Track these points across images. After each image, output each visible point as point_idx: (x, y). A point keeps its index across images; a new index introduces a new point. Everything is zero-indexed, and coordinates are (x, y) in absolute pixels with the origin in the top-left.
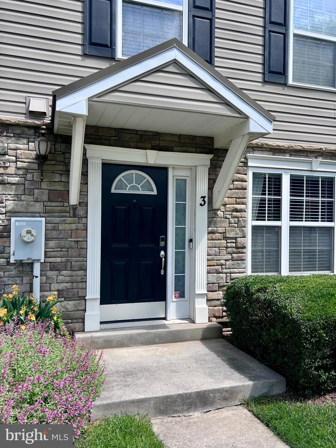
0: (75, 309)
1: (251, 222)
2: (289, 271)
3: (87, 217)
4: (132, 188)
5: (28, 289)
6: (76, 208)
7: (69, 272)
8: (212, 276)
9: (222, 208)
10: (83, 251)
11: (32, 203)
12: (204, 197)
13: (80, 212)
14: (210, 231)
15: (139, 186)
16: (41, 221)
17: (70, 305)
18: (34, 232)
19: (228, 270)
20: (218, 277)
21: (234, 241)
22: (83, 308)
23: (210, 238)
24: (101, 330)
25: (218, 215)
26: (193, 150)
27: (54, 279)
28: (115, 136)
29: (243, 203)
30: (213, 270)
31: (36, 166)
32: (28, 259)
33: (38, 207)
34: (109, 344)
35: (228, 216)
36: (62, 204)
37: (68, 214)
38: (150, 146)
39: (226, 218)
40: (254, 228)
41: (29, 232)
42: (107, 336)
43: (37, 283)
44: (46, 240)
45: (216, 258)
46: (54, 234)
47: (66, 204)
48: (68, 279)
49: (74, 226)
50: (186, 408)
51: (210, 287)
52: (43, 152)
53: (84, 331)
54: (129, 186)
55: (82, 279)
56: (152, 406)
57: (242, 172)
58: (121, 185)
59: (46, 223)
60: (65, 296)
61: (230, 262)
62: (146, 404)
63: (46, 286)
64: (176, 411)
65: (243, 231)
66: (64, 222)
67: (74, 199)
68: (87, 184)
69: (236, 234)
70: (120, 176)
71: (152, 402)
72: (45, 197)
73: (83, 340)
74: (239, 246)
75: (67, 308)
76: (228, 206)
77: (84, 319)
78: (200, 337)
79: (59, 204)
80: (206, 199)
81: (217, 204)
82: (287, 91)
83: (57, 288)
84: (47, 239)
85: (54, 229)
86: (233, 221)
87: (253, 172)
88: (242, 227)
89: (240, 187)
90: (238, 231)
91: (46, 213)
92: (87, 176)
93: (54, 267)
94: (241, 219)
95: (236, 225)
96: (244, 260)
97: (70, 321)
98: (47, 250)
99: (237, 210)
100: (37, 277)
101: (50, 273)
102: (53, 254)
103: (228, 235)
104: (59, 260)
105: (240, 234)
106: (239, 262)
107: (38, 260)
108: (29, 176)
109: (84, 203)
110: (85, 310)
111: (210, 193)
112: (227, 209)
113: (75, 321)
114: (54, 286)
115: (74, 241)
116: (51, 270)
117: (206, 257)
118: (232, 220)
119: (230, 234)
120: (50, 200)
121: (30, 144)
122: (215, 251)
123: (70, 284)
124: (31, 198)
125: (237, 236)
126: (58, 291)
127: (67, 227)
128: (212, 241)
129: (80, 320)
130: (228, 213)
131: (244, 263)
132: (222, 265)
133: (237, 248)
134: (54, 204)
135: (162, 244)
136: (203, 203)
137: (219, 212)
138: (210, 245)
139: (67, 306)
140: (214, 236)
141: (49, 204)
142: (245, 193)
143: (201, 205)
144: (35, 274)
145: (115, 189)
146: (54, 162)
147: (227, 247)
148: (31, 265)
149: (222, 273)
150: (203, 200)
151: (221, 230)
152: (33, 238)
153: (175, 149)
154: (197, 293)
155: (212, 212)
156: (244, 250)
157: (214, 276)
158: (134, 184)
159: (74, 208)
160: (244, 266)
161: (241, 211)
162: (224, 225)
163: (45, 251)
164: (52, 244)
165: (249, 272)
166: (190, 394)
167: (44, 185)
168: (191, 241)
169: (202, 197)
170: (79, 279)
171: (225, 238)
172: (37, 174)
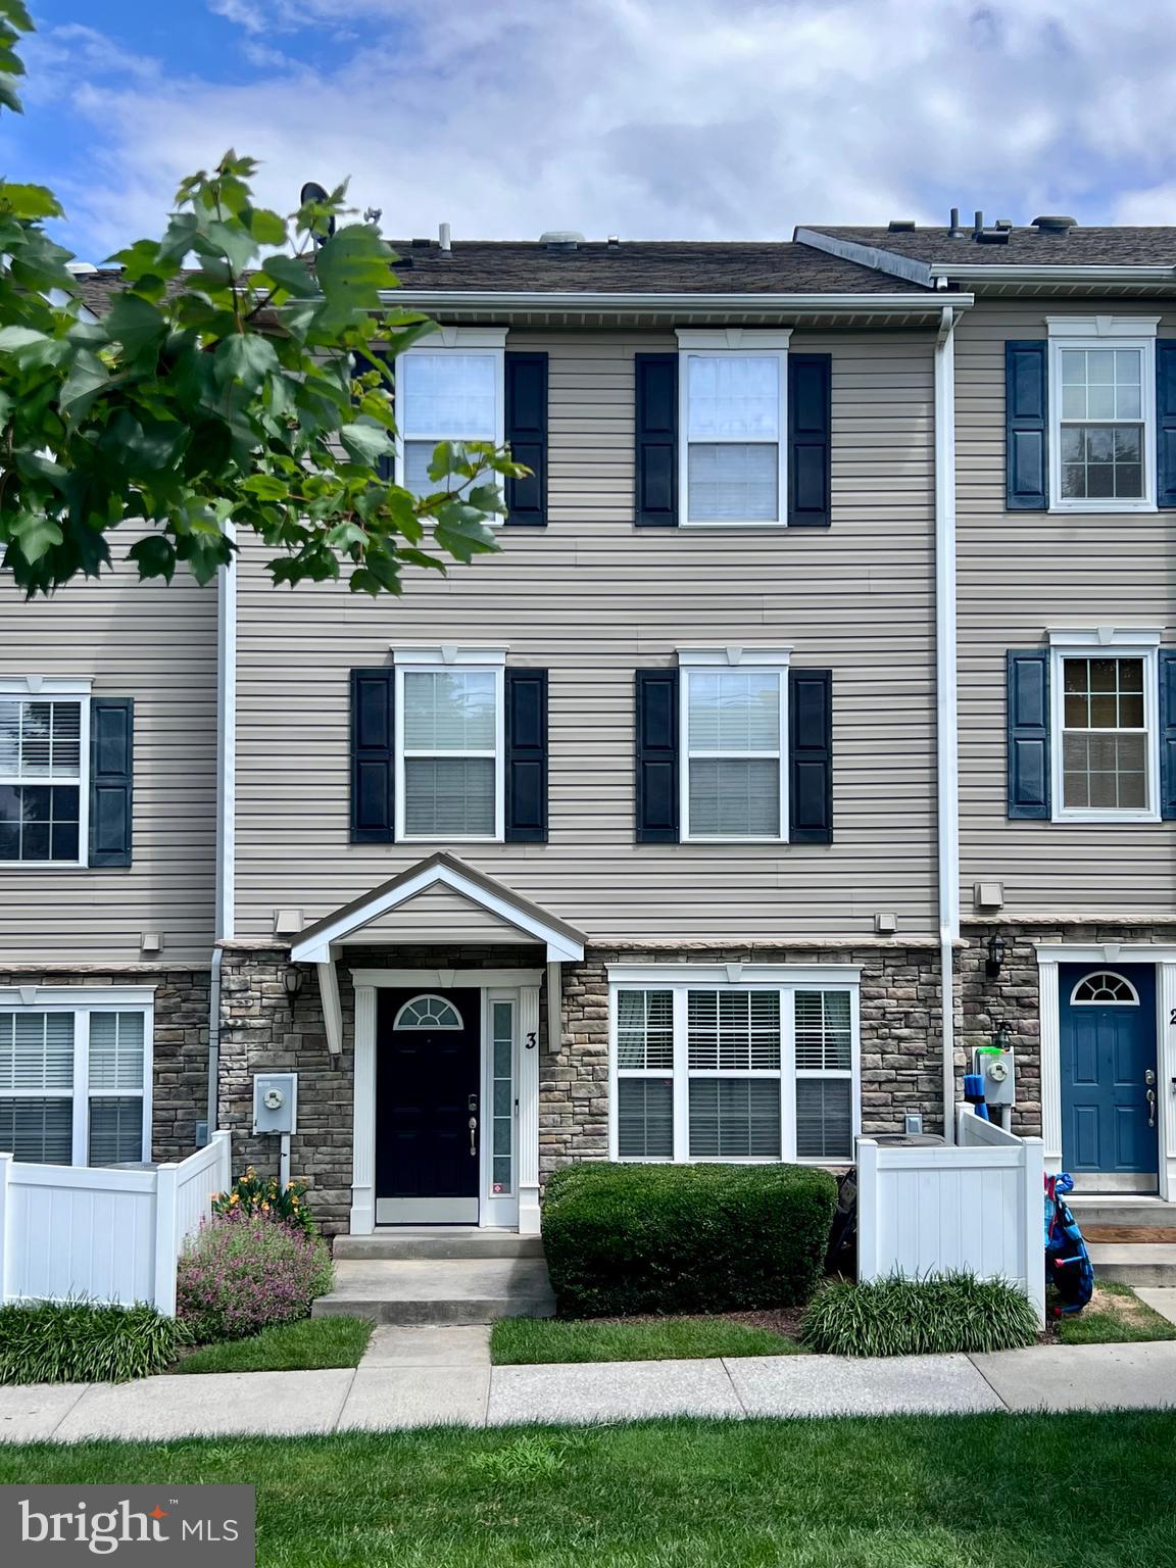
0: (338, 1202)
1: (615, 1074)
2: (691, 1154)
3: (353, 1071)
4: (426, 1021)
5: (276, 1172)
6: (338, 1058)
7: (329, 1148)
8: (548, 1160)
9: (566, 1051)
10: (348, 1118)
11: (280, 1053)
12: (533, 1035)
13: (345, 1064)
14: (542, 1088)
15: (436, 1018)
16: (291, 1080)
17: (331, 1195)
18: (279, 1095)
19: (576, 1152)
20: (558, 1162)
21: (587, 1103)
22: (348, 1201)
23: (545, 1099)
24: (373, 1234)
25: (557, 1062)
26: (513, 962)
27: (308, 1158)
28: (394, 953)
29: (601, 1042)
30: (549, 1150)
31: (285, 1003)
32: (274, 1131)
33: (289, 1059)
34: (377, 1253)
35: (576, 1064)
36: (319, 1053)
37: (327, 1067)
38: (446, 962)
39: (571, 1066)
40: (621, 1081)
41: (273, 1096)
42: (376, 1242)
43: (285, 1162)
44: (298, 1104)
45: (555, 1130)
46: (310, 1095)
47: (325, 1053)
48: (328, 1158)
49: (335, 1084)
50: (420, 1318)
51: (544, 1177)
52: (292, 988)
53: (349, 1234)
54: (421, 1019)
55: (347, 1159)
56: (379, 1311)
57: (598, 992)
58: (409, 1018)
59: (299, 1080)
60: (324, 1182)
61: (581, 1138)
62: (373, 1308)
63: (300, 1168)
64: (408, 1321)
65: (601, 1086)
66: (322, 1078)
67: (335, 1045)
68: (354, 1022)
69: (589, 1092)
70: (408, 1005)
71: (380, 1307)
72: (298, 1045)
73: (343, 1244)
74: (595, 1111)
75: (326, 1200)
76: (575, 1046)
77: (349, 1217)
78: (516, 1254)
79: (315, 1053)
80: (536, 1038)
81: (554, 1046)
82: (679, 852)
83: (312, 1171)
84: (300, 1102)
85: (309, 1088)
86: (583, 1072)
87: (619, 991)
88: (600, 1078)
89: (594, 1015)
90: (593, 1088)
91: (299, 1066)
92: (354, 1011)
93: (309, 1141)
94: (597, 1067)
95: (590, 1078)
96: (605, 1134)
97: (330, 1218)
98: (300, 1117)
99: (589, 1054)
100: (285, 1155)
101: (304, 1150)
102: (308, 1123)
103: (574, 1095)
104: (315, 1131)
105: (596, 1093)
106: (596, 1138)
107: (287, 1133)
108: (278, 1016)
109: (348, 1051)
110: (351, 1204)
111: (543, 1027)
112: (574, 1052)
113: (337, 1218)
114: (310, 1168)
115: (337, 1105)
116: (306, 1146)
117: (537, 1129)
118: (582, 1070)
119: (577, 1092)
120: (304, 1048)
121: (280, 973)
122: (554, 1120)
123: (330, 1166)
124: (280, 1046)
125: (590, 1096)
126: (315, 1174)
127: (327, 1084)
128: (547, 1104)
129: (345, 1218)
130: (576, 1058)
131: (604, 1140)
132: (565, 1142)
133: (591, 1114)
134: (309, 1054)
135: (472, 1107)
136: (531, 1044)
137: (559, 1058)
138: (544, 1110)
139: (327, 1197)
140: (551, 1096)
141: (303, 1053)
142: (605, 1025)
143: (528, 1046)
144: (283, 1152)
145: (400, 1024)
146: (309, 996)
147: (574, 1114)
148: (279, 1137)
149: (565, 1155)
150: (532, 1039)
151: (563, 1085)
152: (278, 1104)
153: (485, 963)
154: (521, 1186)
155: (547, 1056)
156: (604, 1119)
157: (550, 1160)
158: (429, 1015)
159: (336, 1058)
160: (605, 1144)
161: (597, 1054)
162: (568, 1078)
163: (298, 1120)
164: (306, 1108)
165: (614, 1156)
166: (426, 1303)
167: (296, 1029)
168: (517, 1102)
169: (529, 1035)
170: (343, 1158)
171: (571, 1099)
172: (287, 1013)
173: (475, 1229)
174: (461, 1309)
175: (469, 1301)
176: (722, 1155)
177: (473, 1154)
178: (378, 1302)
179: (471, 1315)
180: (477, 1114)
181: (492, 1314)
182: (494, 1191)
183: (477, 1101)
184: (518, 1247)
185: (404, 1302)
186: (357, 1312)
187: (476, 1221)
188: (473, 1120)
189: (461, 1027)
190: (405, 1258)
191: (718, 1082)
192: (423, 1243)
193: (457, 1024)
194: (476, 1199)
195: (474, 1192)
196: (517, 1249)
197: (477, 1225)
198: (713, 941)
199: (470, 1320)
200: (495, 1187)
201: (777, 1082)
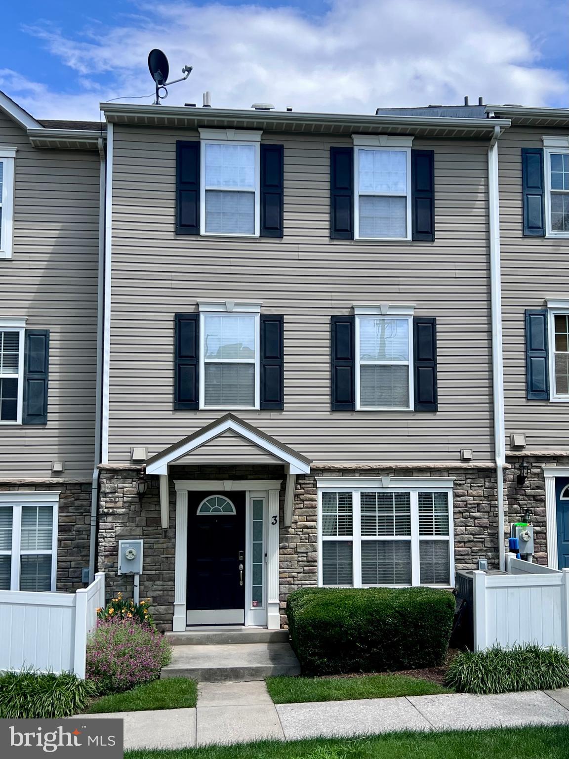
0: (166, 613)
1: (321, 539)
2: (362, 583)
3: (175, 538)
4: (214, 510)
5: (131, 595)
6: (167, 531)
7: (161, 582)
8: (284, 587)
9: (294, 526)
10: (172, 565)
11: (134, 528)
12: (276, 517)
13: (170, 534)
14: (281, 547)
15: (221, 508)
16: (140, 543)
17: (162, 609)
18: (134, 552)
19: (299, 582)
20: (289, 588)
21: (305, 555)
22: (172, 612)
23: (282, 553)
24: (186, 631)
25: (289, 532)
26: (265, 476)
27: (150, 588)
28: (198, 471)
29: (313, 521)
30: (285, 582)
31: (137, 500)
32: (130, 572)
33: (138, 531)
34: (189, 641)
35: (299, 533)
36: (156, 528)
37: (161, 536)
38: (227, 476)
39: (297, 534)
40: (324, 542)
41: (131, 552)
42: (190, 635)
43: (137, 591)
44: (144, 557)
45: (288, 570)
46: (150, 552)
47: (159, 528)
48: (160, 588)
49: (165, 545)
50: (223, 678)
51: (282, 597)
52: (141, 491)
53: (172, 631)
54: (212, 508)
55: (171, 588)
56: (200, 674)
57: (311, 493)
58: (205, 508)
59: (144, 543)
60: (158, 602)
61: (302, 575)
62: (196, 673)
63: (145, 594)
64: (216, 680)
65: (313, 546)
66: (158, 542)
67: (165, 524)
68: (176, 511)
69: (307, 549)
70: (205, 501)
71: (200, 672)
72: (144, 524)
73: (170, 637)
74: (310, 559)
75: (159, 612)
76: (299, 523)
77: (172, 621)
79: (154, 528)
80: (278, 519)
81: (288, 522)
82: (355, 416)
83: (152, 595)
84: (144, 556)
85: (150, 548)
86: (303, 538)
87: (323, 492)
88: (313, 540)
89: (309, 506)
90: (309, 546)
91: (144, 536)
92: (176, 504)
93: (150, 578)
94: (311, 535)
95: (307, 541)
96: (315, 572)
97: (162, 622)
98: (145, 565)
99: (307, 527)
100: (136, 586)
101: (147, 583)
102: (149, 568)
103: (299, 550)
104: (153, 572)
105: (311, 549)
106: (311, 574)
107: (138, 573)
108: (133, 507)
109: (173, 527)
110: (173, 614)
111: (281, 512)
112: (298, 527)
113: (166, 622)
114: (150, 594)
115: (165, 557)
116: (148, 581)
117: (278, 570)
118: (303, 536)
119: (300, 549)
120: (147, 526)
121: (133, 483)
122: (287, 564)
123: (162, 592)
124: (133, 524)
125: (307, 551)
126: (153, 597)
127: (160, 546)
128: (283, 556)
129: (170, 622)
130: (299, 530)
131: (315, 576)
132: (293, 577)
133: (308, 561)
134: (150, 528)
135: (241, 558)
136: (274, 522)
137: (290, 530)
138: (282, 559)
139: (160, 610)
140: (285, 551)
141: (146, 528)
142: (315, 511)
144: (135, 584)
145: (200, 512)
146: (151, 496)
147: (298, 561)
148: (132, 577)
149: (294, 584)
150: (275, 520)
151: (292, 545)
152: (133, 557)
153: (249, 477)
154: (269, 602)
155: (283, 529)
156: (315, 564)
157: (285, 587)
158: (216, 506)
159: (166, 531)
160: (315, 578)
161: (311, 527)
162: (295, 541)
163: (143, 566)
164: (148, 559)
165: (320, 584)
166: (226, 669)
167: (143, 514)
168: (266, 555)
169: (273, 517)
170: (169, 588)
171: (297, 553)
172: (138, 506)
173: (243, 627)
174: (246, 672)
175: (251, 667)
176: (379, 583)
177: (241, 584)
178: (199, 669)
179: (252, 675)
180: (244, 563)
181: (264, 674)
182: (253, 605)
183: (244, 554)
184: (269, 637)
185: (213, 669)
186: (187, 675)
187: (243, 623)
188: (241, 566)
189: (234, 513)
190: (205, 644)
191: (377, 543)
192: (216, 635)
193: (233, 511)
194: (243, 610)
195: (241, 605)
196: (268, 638)
197: (244, 625)
198: (374, 465)
199: (251, 678)
200: (253, 603)
201: (409, 542)
